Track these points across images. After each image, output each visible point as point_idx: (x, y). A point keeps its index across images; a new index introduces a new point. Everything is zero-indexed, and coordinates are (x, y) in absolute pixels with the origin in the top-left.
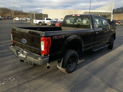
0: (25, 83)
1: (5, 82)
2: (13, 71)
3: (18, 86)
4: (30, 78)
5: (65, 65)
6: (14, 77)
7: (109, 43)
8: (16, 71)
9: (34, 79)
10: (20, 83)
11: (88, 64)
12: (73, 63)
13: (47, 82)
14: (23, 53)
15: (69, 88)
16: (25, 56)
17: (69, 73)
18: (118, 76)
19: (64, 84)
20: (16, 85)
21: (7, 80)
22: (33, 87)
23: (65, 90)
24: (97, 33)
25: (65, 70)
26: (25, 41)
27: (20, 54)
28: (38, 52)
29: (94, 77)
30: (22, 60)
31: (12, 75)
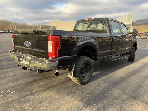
0: (28, 95)
1: (2, 95)
2: (13, 83)
3: (19, 99)
4: (34, 90)
5: (77, 73)
6: (14, 89)
7: (129, 53)
8: (17, 83)
9: (39, 91)
10: (21, 96)
11: (106, 76)
12: (87, 73)
13: (56, 94)
14: (26, 59)
15: (83, 100)
16: (28, 63)
17: (82, 85)
18: (142, 88)
19: (76, 96)
20: (16, 97)
21: (5, 93)
22: (37, 99)
23: (77, 102)
24: (115, 38)
25: (78, 80)
26: (29, 43)
27: (22, 60)
28: (44, 55)
29: (114, 89)
30: (24, 67)
31: (12, 87)
